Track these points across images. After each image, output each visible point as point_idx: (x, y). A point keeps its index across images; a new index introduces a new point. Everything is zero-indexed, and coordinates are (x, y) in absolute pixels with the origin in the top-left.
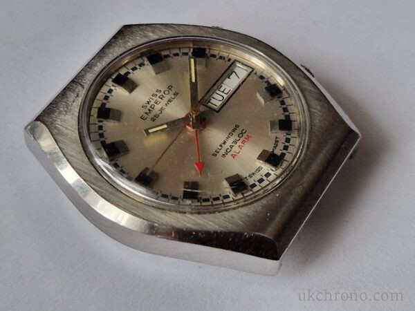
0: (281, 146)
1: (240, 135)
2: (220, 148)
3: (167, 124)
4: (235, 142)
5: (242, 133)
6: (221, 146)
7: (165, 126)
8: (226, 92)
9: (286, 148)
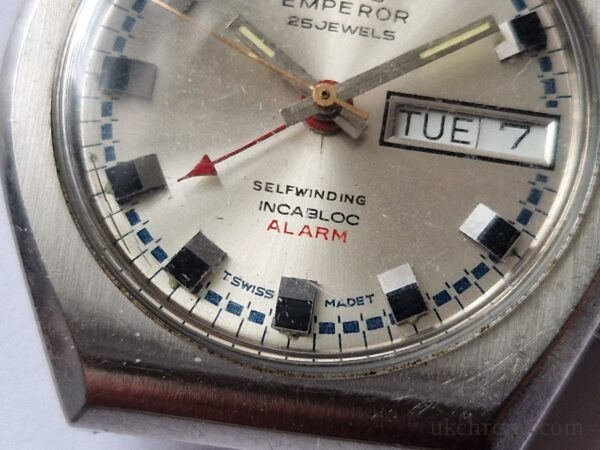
0: (350, 314)
1: (338, 218)
2: (283, 189)
3: (279, 53)
4: (315, 214)
5: (346, 219)
6: (288, 188)
7: (270, 53)
8: (459, 136)
9: (351, 327)
